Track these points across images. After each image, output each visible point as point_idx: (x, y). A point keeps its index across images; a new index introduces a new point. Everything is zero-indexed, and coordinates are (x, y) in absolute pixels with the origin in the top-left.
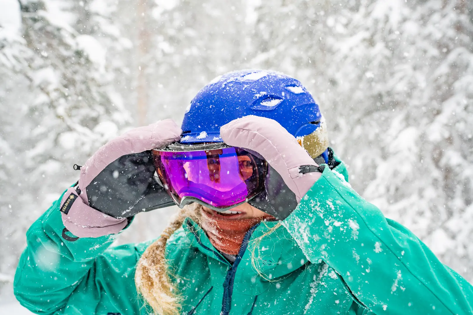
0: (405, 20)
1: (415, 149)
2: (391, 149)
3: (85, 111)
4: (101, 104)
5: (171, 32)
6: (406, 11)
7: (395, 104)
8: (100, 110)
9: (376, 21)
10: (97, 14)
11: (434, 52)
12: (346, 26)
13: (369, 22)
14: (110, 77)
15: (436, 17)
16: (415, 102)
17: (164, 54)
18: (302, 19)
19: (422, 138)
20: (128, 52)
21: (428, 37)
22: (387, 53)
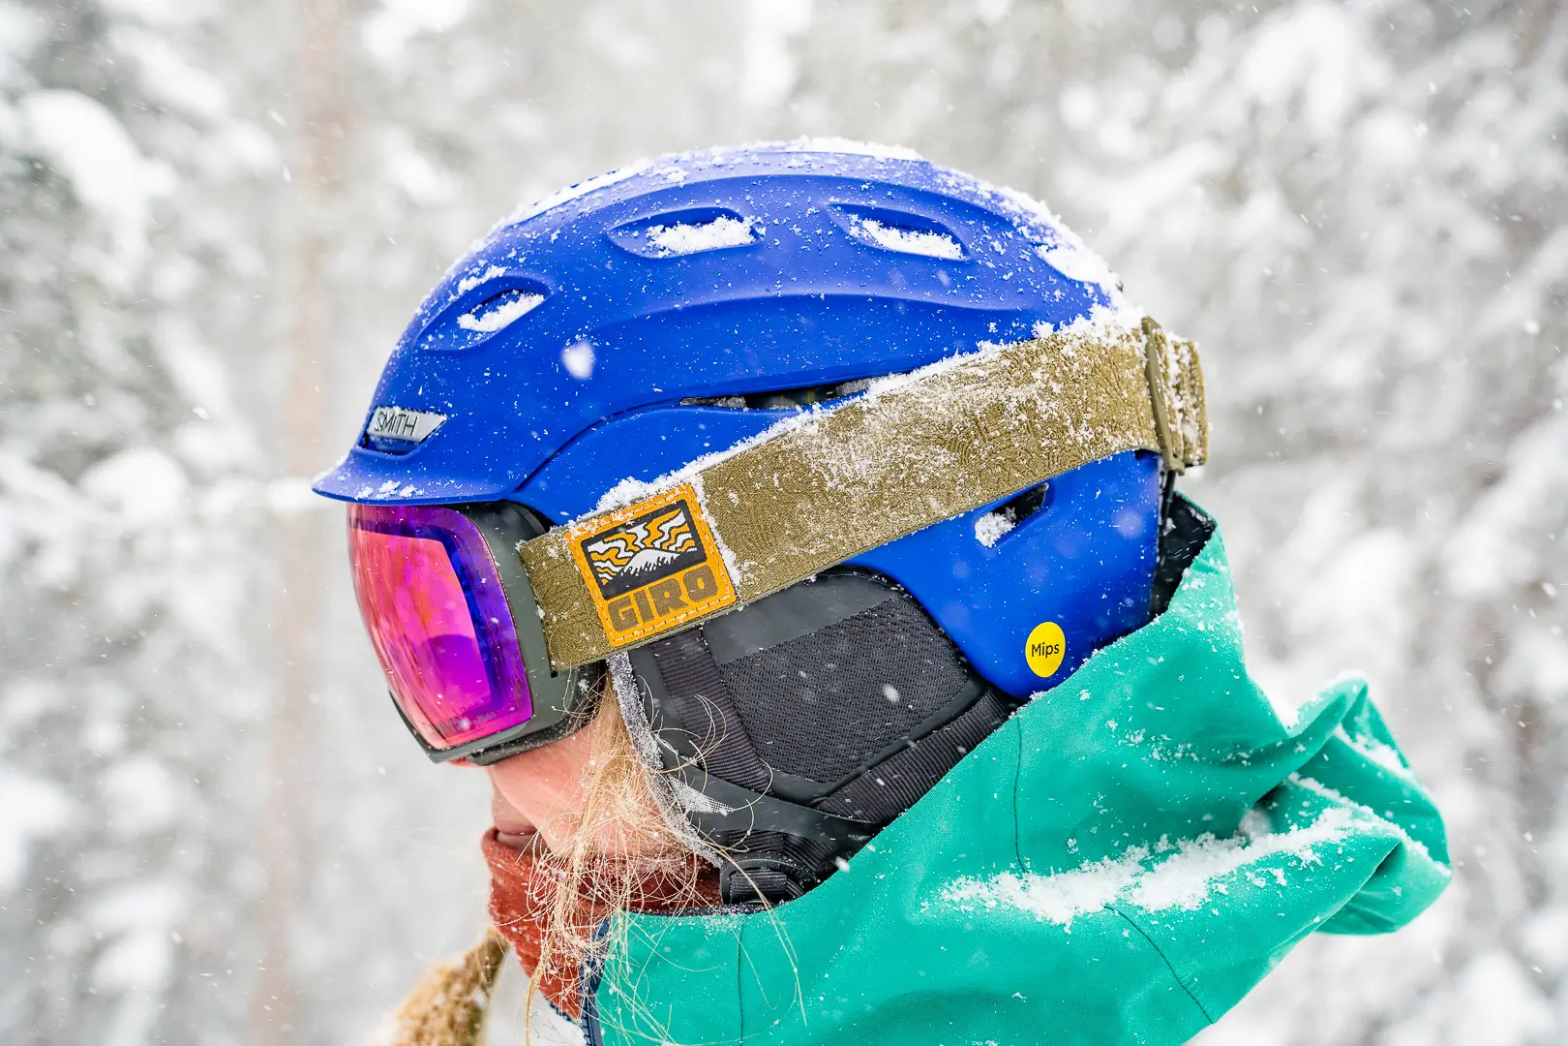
0: (1366, 106)
1: (1398, 623)
2: (1302, 617)
3: (60, 417)
4: (130, 388)
5: (442, 116)
6: (1375, 73)
7: (1322, 442)
8: (126, 412)
9: (1255, 111)
10: (138, 22)
11: (1480, 237)
12: (1143, 124)
13: (1230, 112)
14: (177, 278)
15: (1491, 103)
16: (1399, 433)
17: (410, 206)
18: (967, 87)
19: (1430, 577)
20: (255, 187)
21: (1459, 178)
22: (1296, 233)
